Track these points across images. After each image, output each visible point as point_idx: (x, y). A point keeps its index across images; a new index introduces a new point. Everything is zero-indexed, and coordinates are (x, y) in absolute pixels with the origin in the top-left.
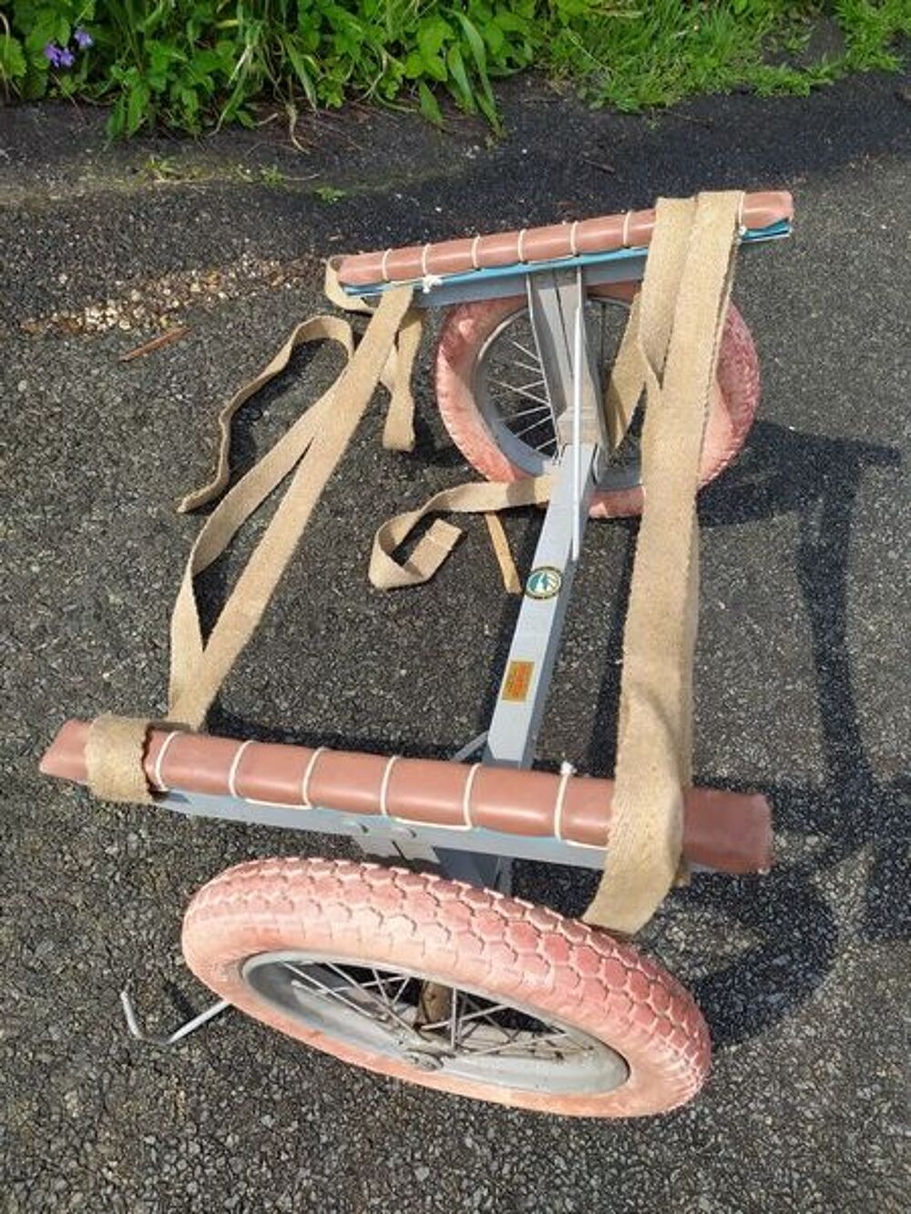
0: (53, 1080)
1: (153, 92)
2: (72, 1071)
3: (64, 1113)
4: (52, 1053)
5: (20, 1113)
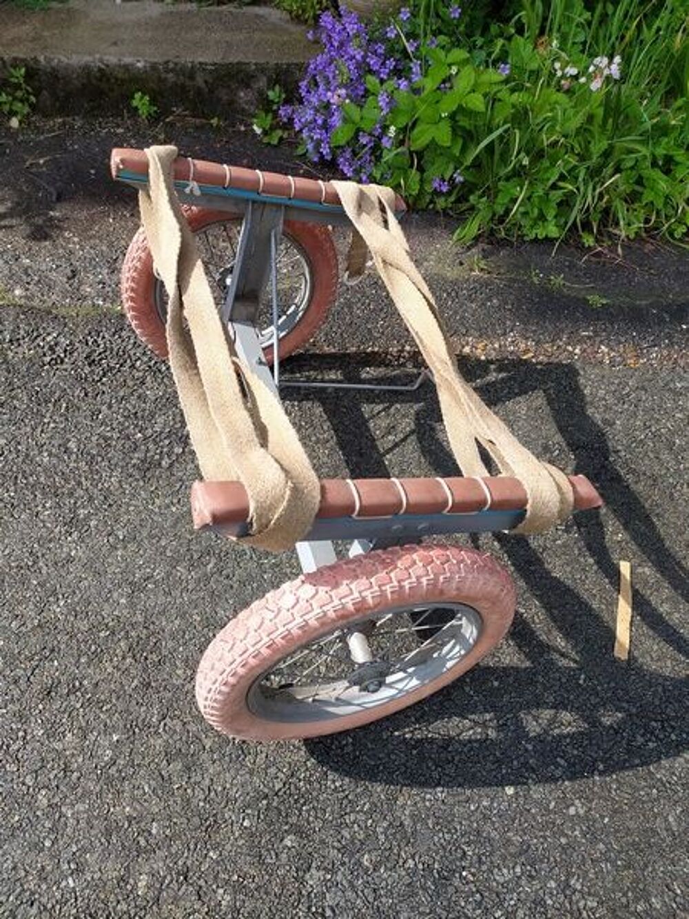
0: (140, 860)
2: (152, 861)
3: (135, 887)
4: (147, 841)
5: (113, 870)
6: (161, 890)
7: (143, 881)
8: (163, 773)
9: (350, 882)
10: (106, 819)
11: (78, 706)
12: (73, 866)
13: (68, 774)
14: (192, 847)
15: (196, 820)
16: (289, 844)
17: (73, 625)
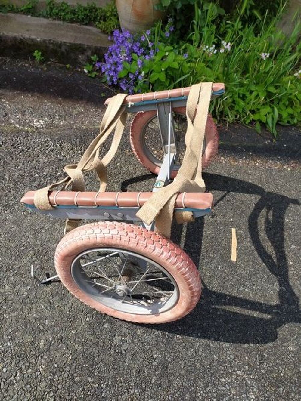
0: (40, 334)
2: (46, 335)
3: (38, 345)
4: (44, 327)
5: (29, 338)
6: (50, 345)
7: (42, 342)
8: (50, 301)
9: (132, 341)
10: (25, 319)
11: (11, 275)
12: (9, 337)
13: (7, 301)
14: (64, 329)
15: (65, 319)
16: (106, 327)
17: (8, 245)
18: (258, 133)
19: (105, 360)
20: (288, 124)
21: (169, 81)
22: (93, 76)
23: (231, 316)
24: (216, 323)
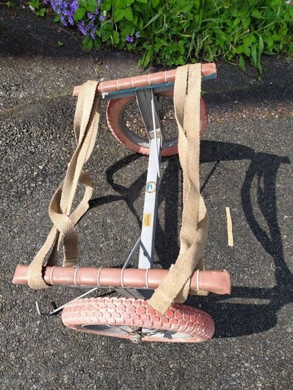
0: (62, 370)
1: (154, 52)
2: (67, 369)
3: (63, 381)
4: (63, 361)
5: (51, 377)
6: (74, 379)
7: (66, 378)
8: (63, 332)
9: (148, 356)
10: (43, 358)
11: (17, 312)
12: (34, 380)
13: (21, 343)
14: (83, 359)
15: (82, 348)
16: (122, 347)
17: (4, 277)
18: (242, 71)
19: (127, 381)
20: (273, 53)
21: (137, 18)
22: (43, 15)
23: (235, 309)
24: (221, 320)
